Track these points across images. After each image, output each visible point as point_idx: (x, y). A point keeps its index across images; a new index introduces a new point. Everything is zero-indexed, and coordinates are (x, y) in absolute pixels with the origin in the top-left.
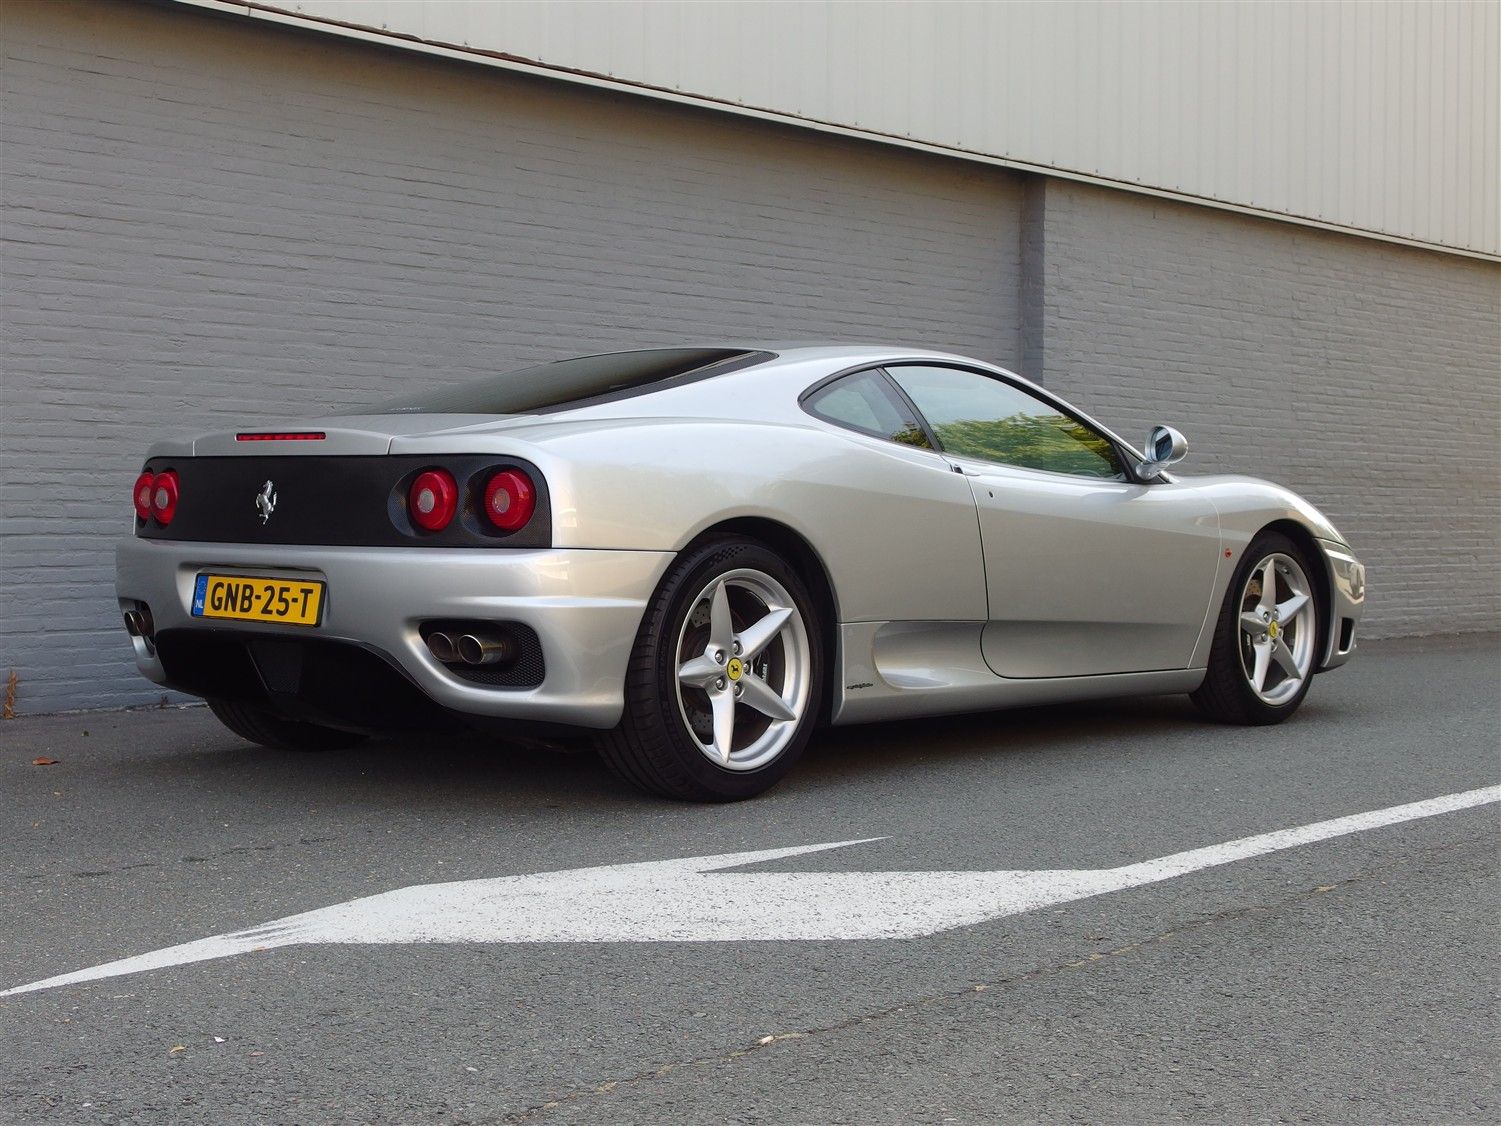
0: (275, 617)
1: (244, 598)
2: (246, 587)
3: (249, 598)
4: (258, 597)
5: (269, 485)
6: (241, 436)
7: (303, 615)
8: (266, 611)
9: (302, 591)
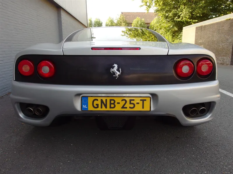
0: (128, 109)
1: (111, 104)
2: (111, 100)
3: (114, 104)
4: (118, 103)
5: (116, 66)
6: (93, 48)
7: (143, 108)
8: (123, 107)
9: (141, 100)
